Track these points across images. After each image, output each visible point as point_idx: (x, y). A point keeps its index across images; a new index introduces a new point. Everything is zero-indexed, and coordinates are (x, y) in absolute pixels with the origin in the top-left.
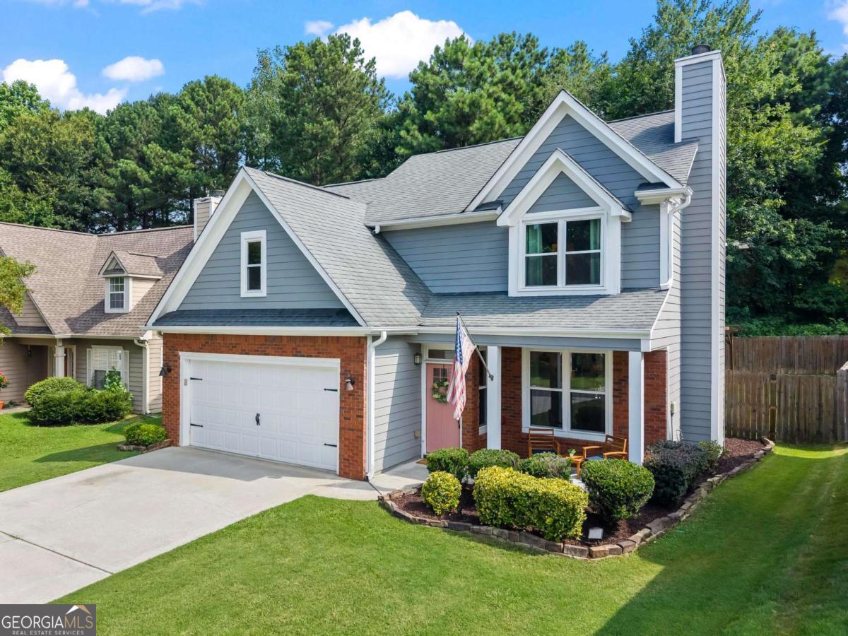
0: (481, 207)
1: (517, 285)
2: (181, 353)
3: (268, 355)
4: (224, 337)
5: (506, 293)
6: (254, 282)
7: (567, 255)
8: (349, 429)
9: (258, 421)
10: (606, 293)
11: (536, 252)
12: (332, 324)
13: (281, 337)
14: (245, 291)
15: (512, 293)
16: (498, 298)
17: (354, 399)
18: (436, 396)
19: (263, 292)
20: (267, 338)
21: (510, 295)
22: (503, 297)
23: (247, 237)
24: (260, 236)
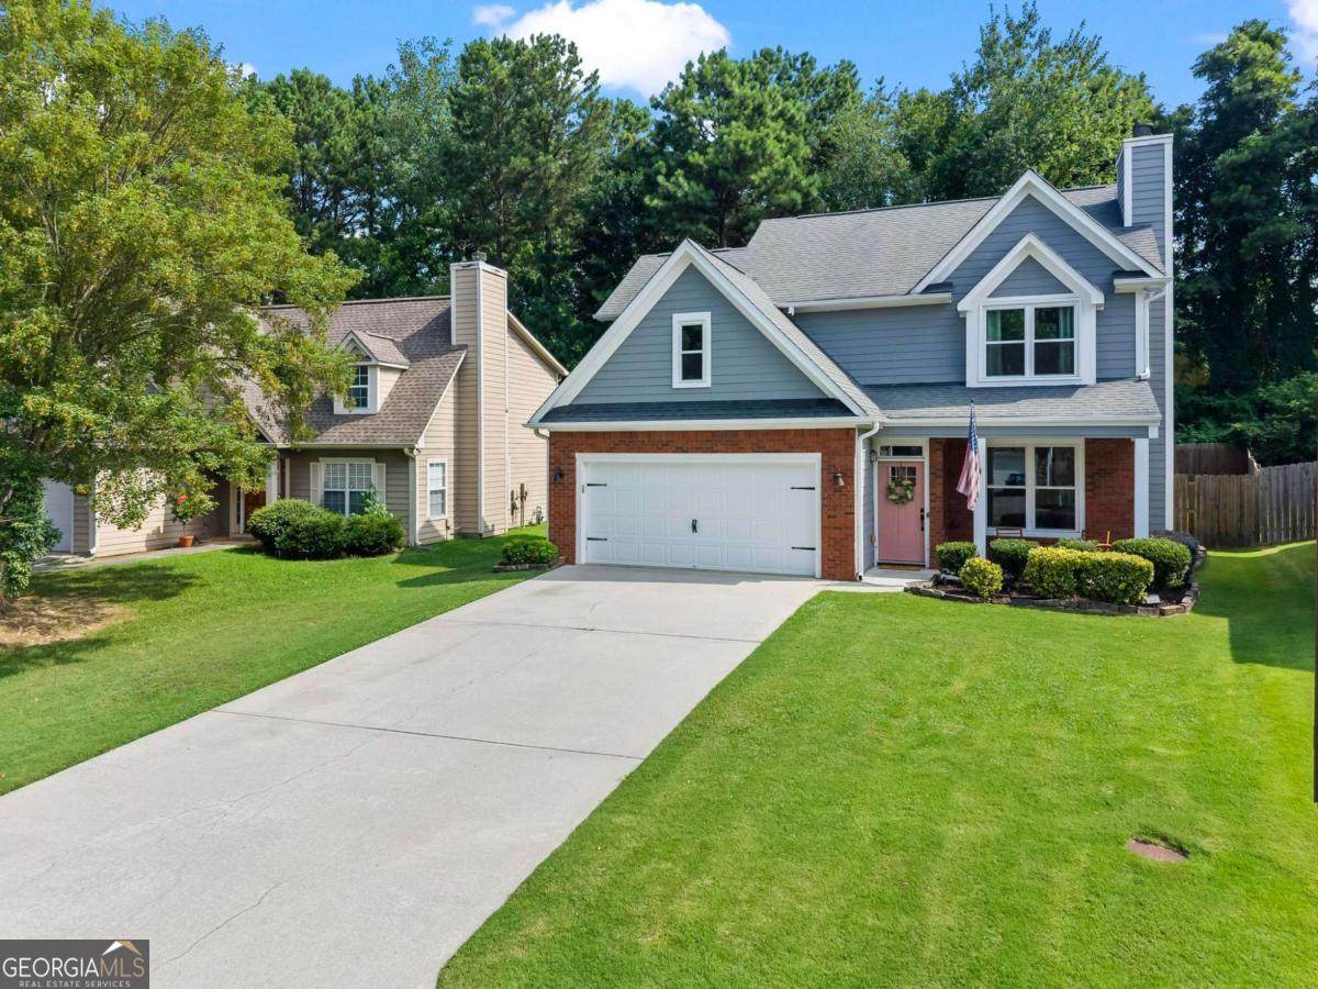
0: (930, 289)
1: (977, 373)
2: (577, 455)
3: (717, 452)
4: (649, 434)
5: (964, 383)
6: (692, 368)
7: (1036, 344)
8: (836, 528)
9: (694, 528)
10: (1082, 383)
11: (996, 340)
12: (816, 414)
13: (736, 433)
14: (678, 381)
15: (971, 383)
16: (954, 387)
17: (841, 495)
18: (894, 497)
19: (706, 381)
20: (714, 433)
21: (968, 386)
22: (962, 387)
23: (680, 320)
24: (703, 318)
